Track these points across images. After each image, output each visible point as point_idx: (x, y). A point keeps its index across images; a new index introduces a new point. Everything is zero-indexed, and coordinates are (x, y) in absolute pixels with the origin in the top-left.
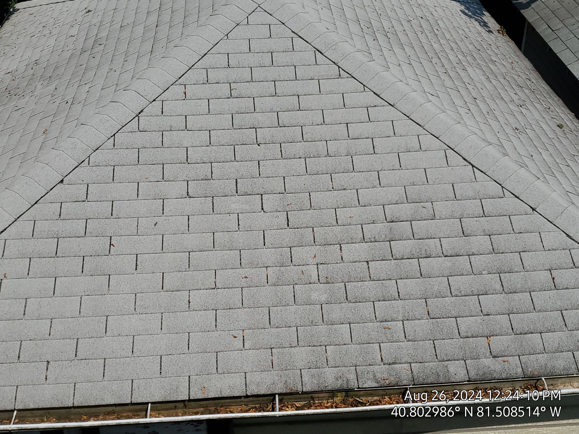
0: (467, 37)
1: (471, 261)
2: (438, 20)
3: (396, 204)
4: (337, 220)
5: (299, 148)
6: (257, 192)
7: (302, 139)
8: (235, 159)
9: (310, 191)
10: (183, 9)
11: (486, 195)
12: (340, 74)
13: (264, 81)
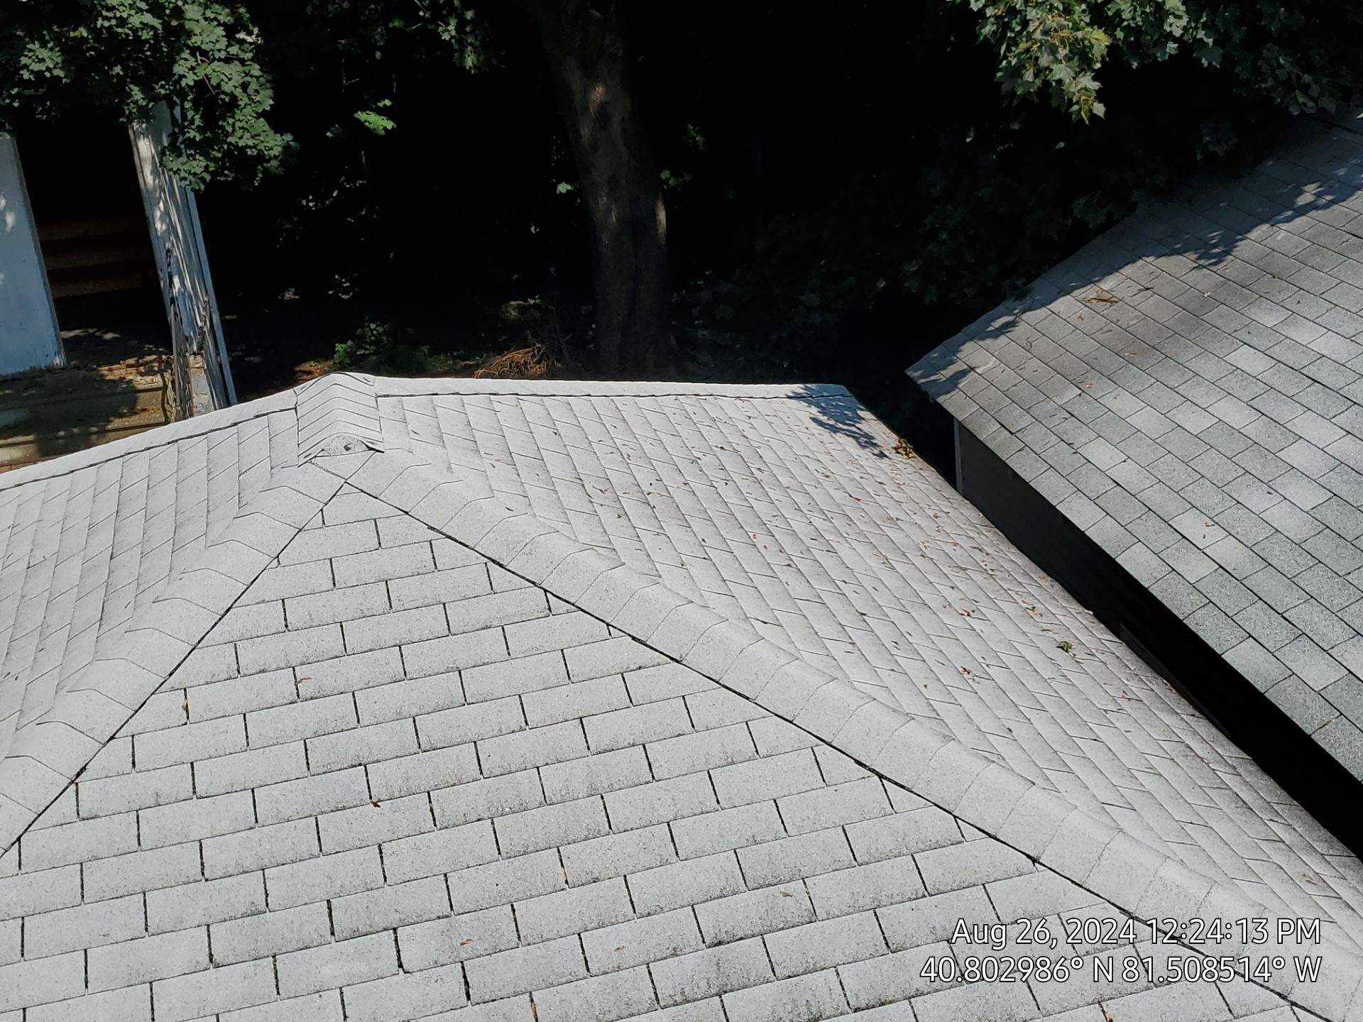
0: (828, 474)
1: (916, 1012)
2: (759, 447)
3: (721, 897)
4: (586, 962)
5: (474, 796)
6: (382, 925)
7: (479, 772)
8: (321, 850)
9: (513, 900)
10: (172, 511)
11: (922, 843)
12: (549, 605)
13: (374, 650)
